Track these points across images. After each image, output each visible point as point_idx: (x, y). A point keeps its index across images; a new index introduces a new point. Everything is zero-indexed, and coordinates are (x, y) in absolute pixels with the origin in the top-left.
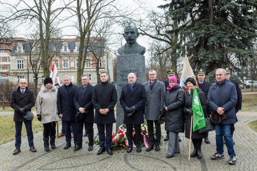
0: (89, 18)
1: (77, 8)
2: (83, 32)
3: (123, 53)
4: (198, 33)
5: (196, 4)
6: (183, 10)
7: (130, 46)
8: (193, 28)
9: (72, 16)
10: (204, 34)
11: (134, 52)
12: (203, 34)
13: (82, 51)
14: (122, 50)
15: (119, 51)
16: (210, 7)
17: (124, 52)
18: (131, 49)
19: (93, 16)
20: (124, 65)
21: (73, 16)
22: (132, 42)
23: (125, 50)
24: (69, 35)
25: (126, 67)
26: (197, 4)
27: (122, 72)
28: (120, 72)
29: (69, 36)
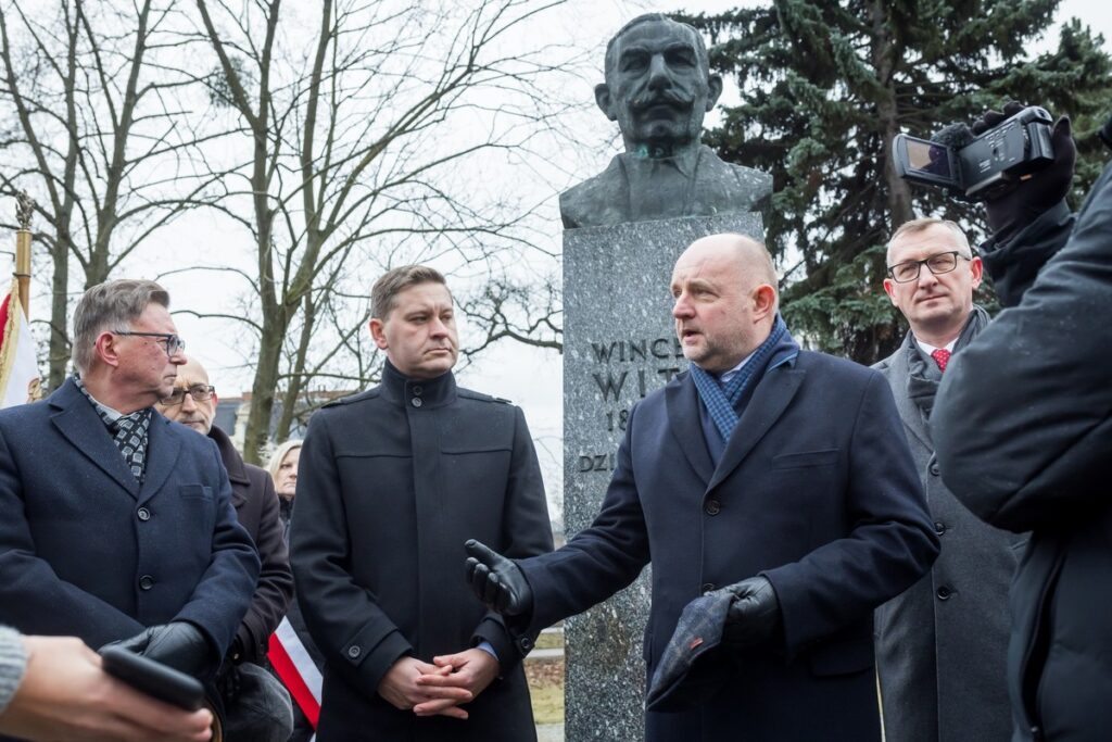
0: (315, 238)
1: (251, 181)
2: (279, 301)
3: (608, 211)
4: (859, 308)
5: (822, 188)
6: (781, 199)
7: (656, 163)
8: (830, 289)
9: (224, 193)
10: (892, 314)
11: (701, 200)
12: (889, 312)
13: (266, 397)
14: (600, 196)
15: (571, 202)
16: (899, 197)
17: (616, 205)
18: (670, 183)
19: (331, 227)
20: (621, 299)
21: (227, 194)
22: (677, 129)
23: (624, 191)
24: (201, 313)
25: (639, 312)
26: (826, 190)
27: (602, 354)
28: (589, 358)
29: (200, 316)
